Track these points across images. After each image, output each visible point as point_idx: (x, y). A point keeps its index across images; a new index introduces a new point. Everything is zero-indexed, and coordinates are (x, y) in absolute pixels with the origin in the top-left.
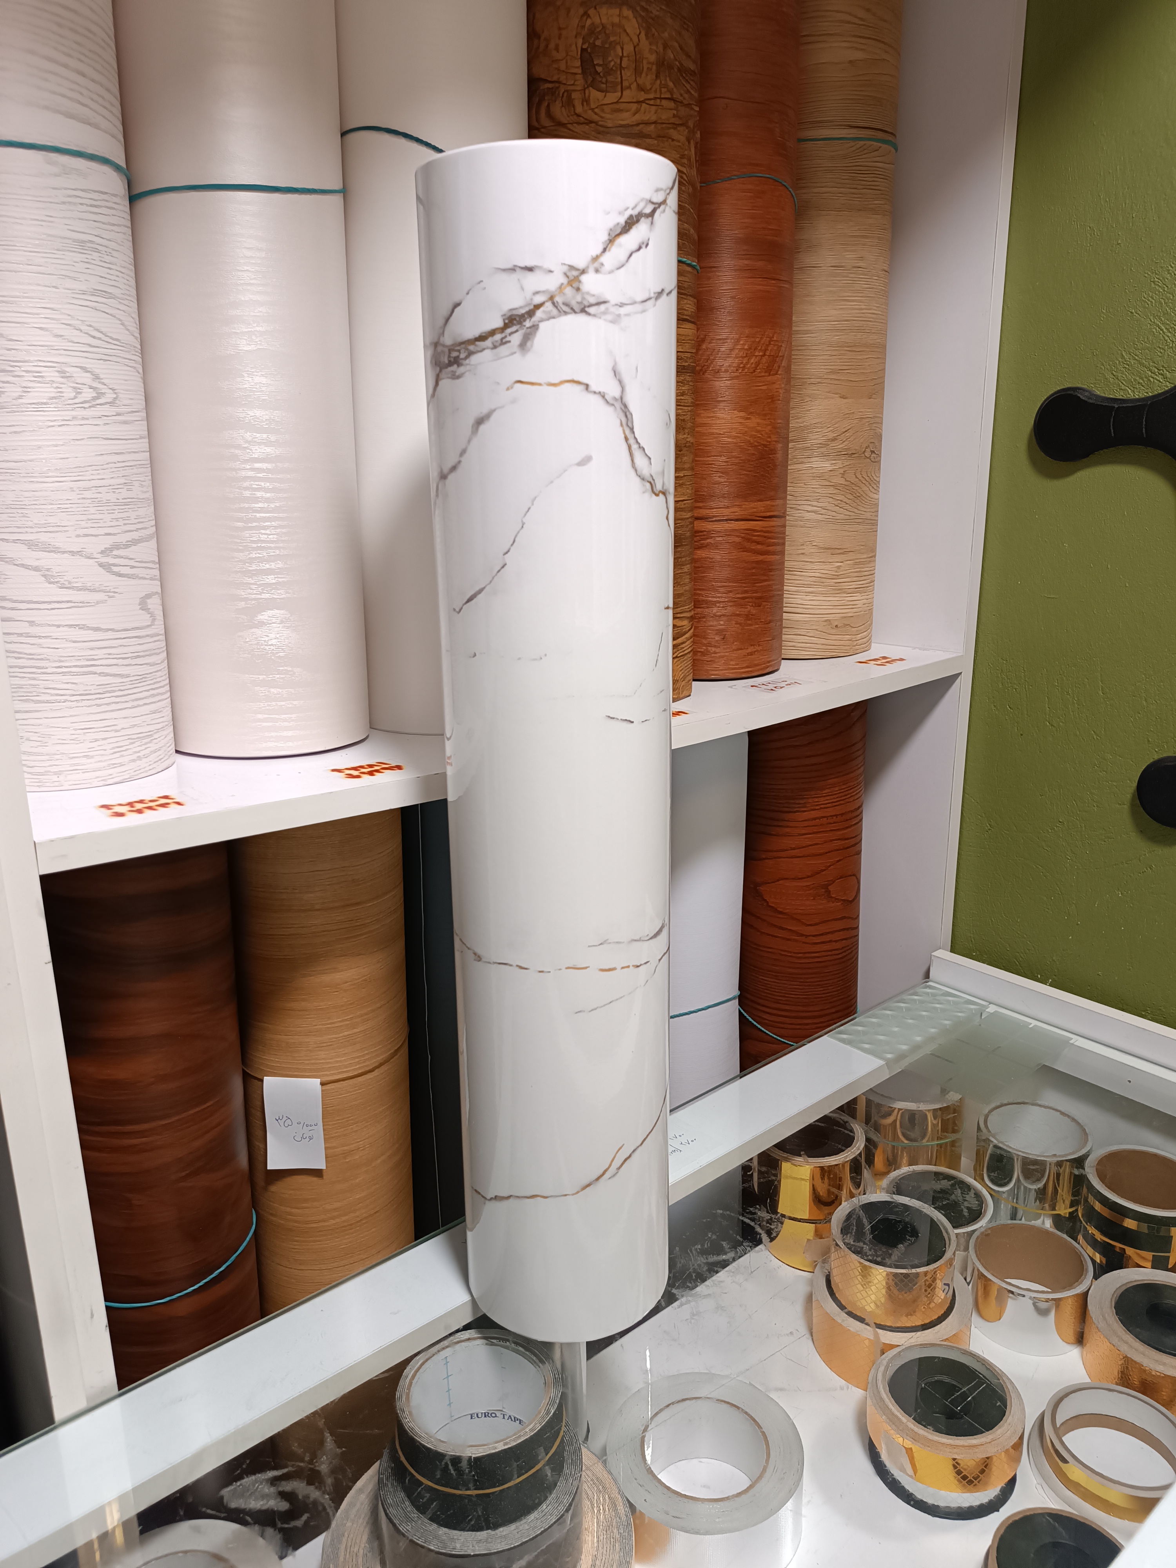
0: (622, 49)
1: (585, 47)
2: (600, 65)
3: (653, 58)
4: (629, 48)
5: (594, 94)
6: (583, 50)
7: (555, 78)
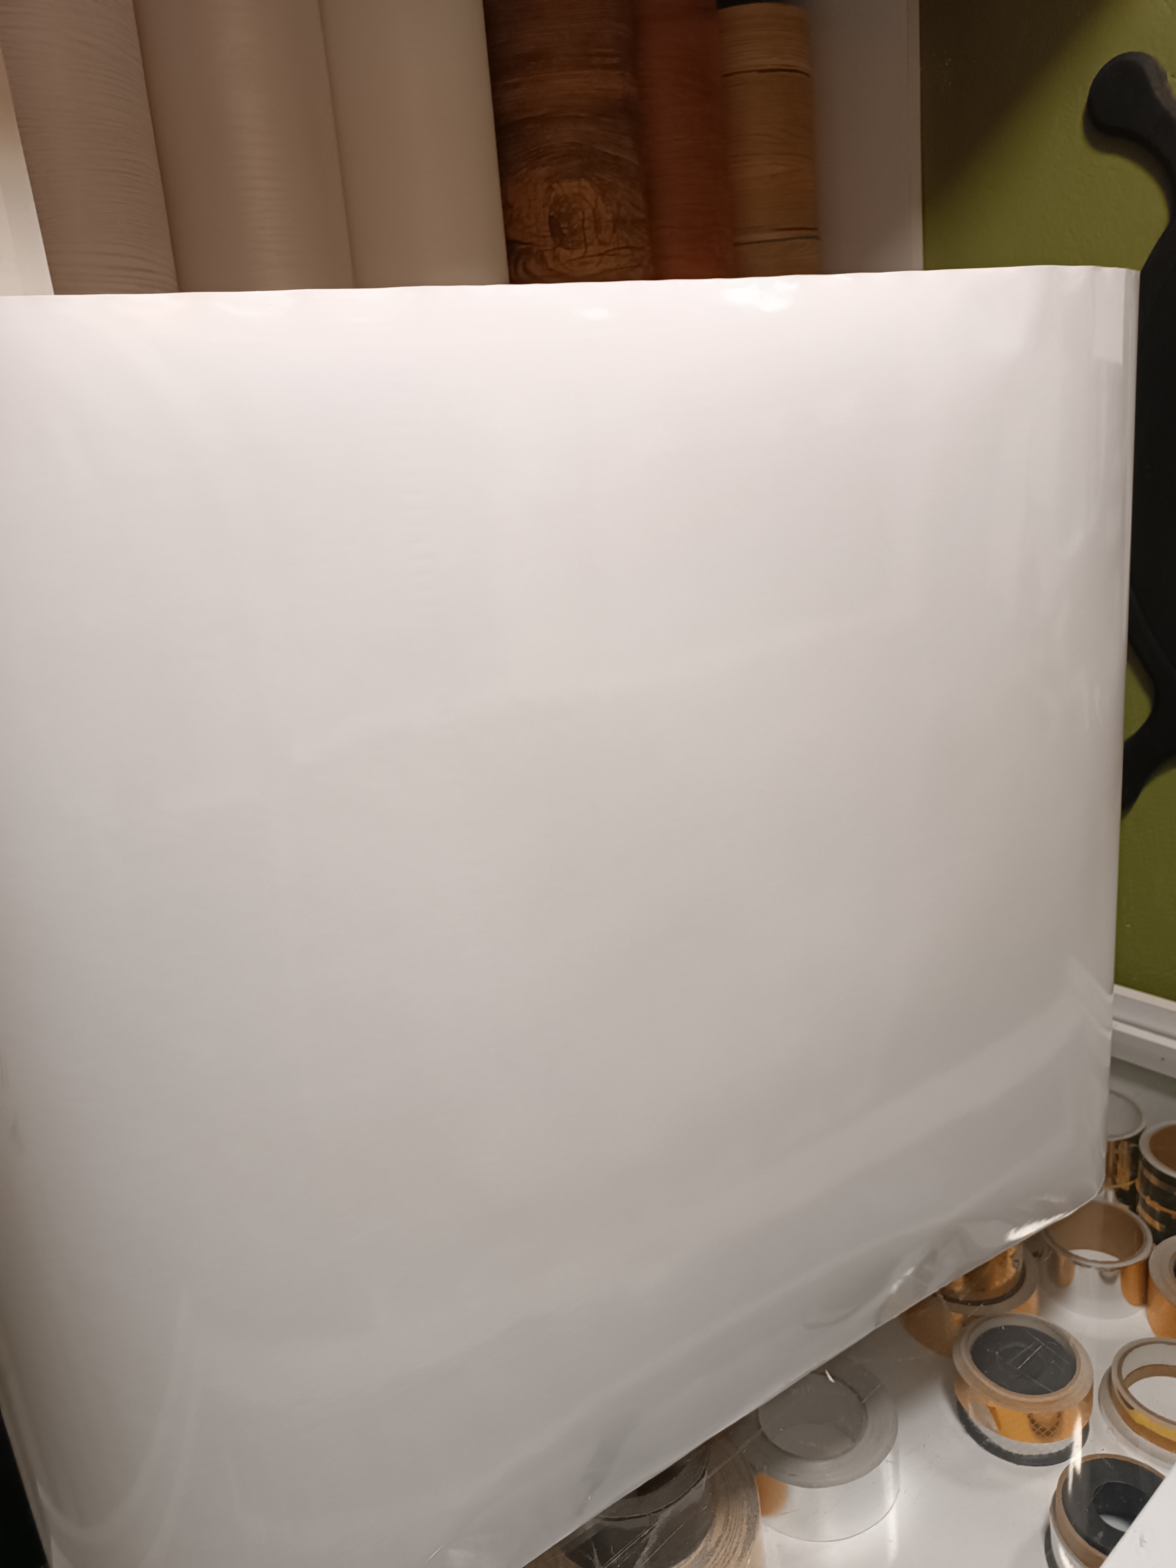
0: (583, 214)
1: (552, 214)
2: (565, 228)
3: (609, 217)
4: (589, 212)
5: (562, 252)
6: (551, 217)
7: (528, 240)
